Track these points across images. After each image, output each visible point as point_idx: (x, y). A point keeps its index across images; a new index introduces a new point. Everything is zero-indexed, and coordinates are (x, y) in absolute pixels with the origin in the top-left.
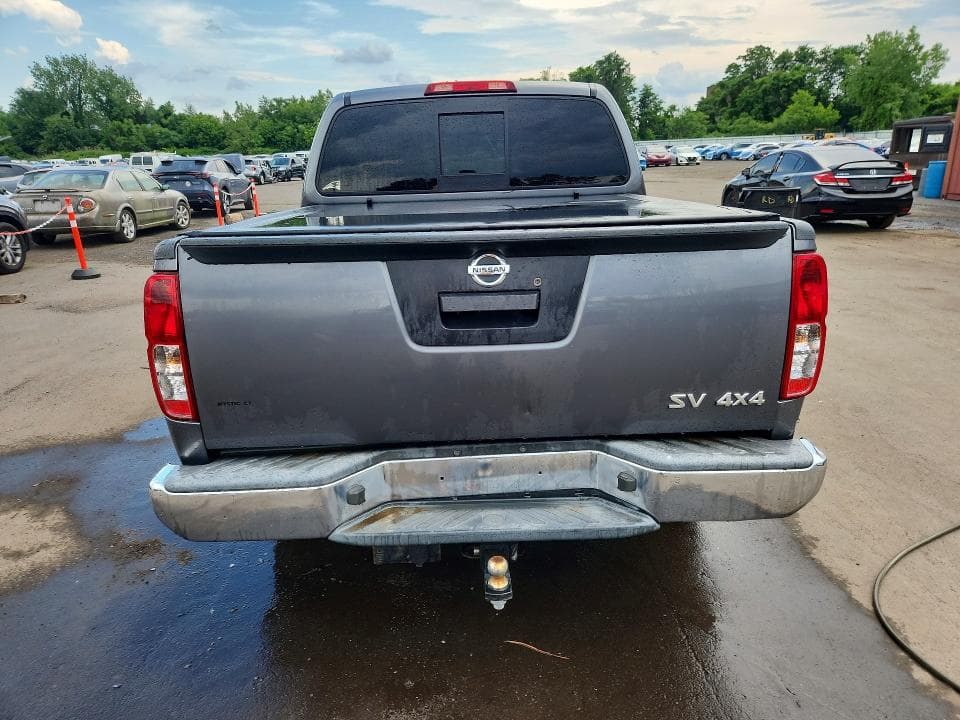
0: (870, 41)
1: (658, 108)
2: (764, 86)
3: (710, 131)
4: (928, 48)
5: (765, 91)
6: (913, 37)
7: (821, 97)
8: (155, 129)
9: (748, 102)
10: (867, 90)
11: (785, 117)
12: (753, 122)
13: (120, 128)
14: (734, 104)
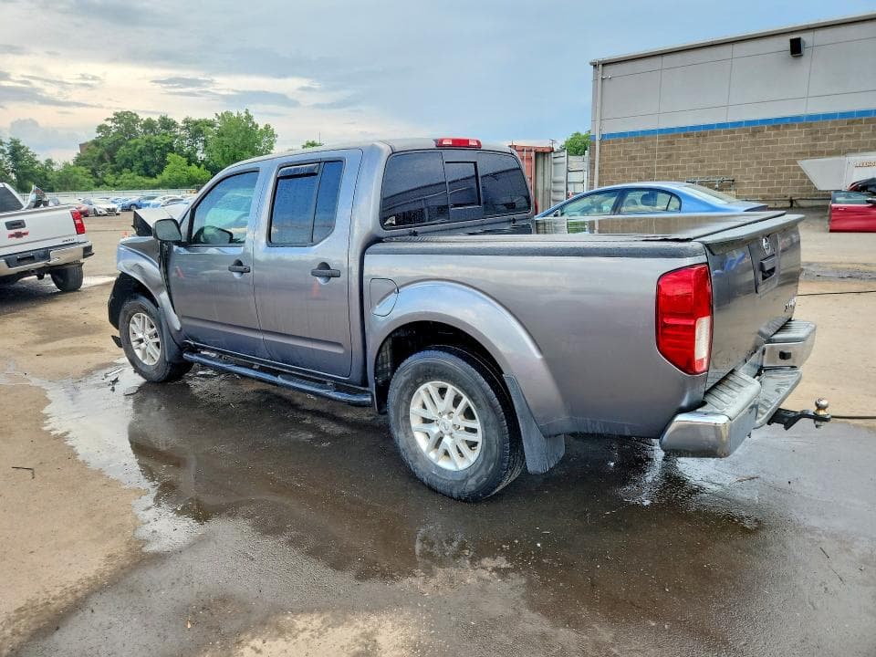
0: (219, 118)
1: (34, 163)
2: (138, 147)
3: (98, 185)
4: (261, 127)
5: (140, 151)
6: (249, 118)
7: (191, 160)
9: (127, 161)
10: (227, 155)
11: (166, 174)
12: (138, 178)
14: (113, 161)
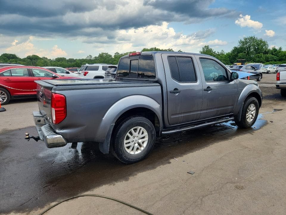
8: (269, 55)
13: (258, 56)
